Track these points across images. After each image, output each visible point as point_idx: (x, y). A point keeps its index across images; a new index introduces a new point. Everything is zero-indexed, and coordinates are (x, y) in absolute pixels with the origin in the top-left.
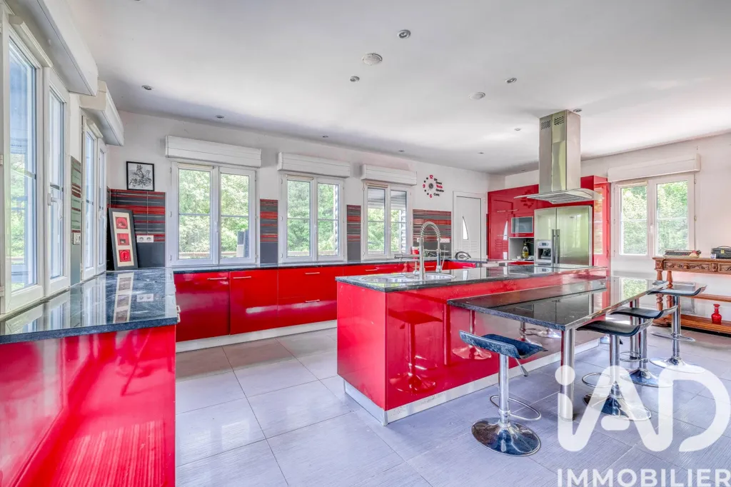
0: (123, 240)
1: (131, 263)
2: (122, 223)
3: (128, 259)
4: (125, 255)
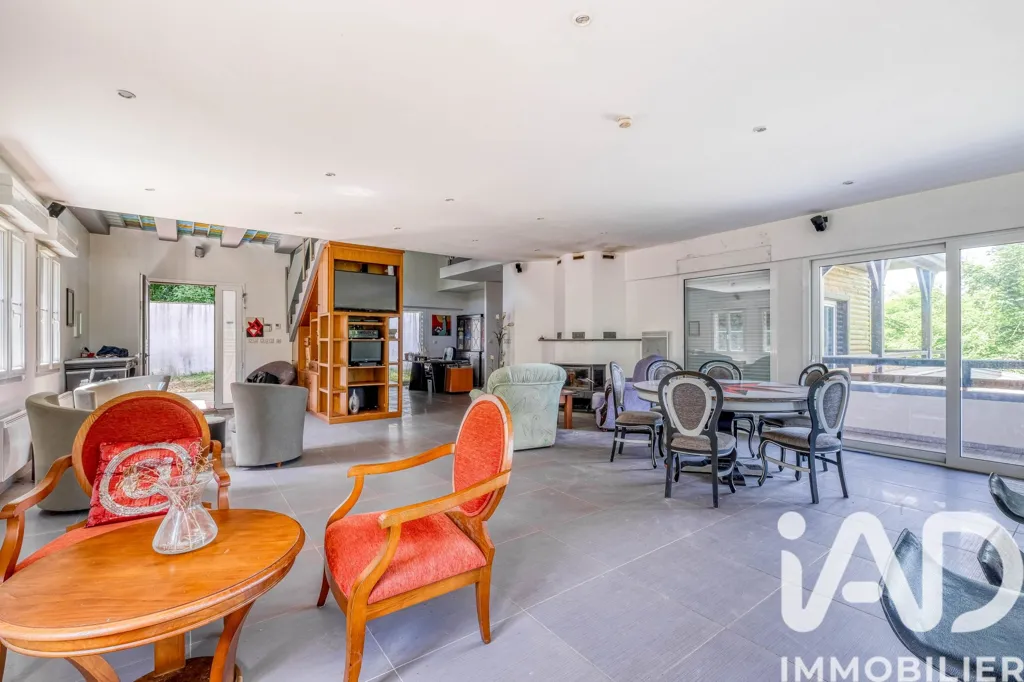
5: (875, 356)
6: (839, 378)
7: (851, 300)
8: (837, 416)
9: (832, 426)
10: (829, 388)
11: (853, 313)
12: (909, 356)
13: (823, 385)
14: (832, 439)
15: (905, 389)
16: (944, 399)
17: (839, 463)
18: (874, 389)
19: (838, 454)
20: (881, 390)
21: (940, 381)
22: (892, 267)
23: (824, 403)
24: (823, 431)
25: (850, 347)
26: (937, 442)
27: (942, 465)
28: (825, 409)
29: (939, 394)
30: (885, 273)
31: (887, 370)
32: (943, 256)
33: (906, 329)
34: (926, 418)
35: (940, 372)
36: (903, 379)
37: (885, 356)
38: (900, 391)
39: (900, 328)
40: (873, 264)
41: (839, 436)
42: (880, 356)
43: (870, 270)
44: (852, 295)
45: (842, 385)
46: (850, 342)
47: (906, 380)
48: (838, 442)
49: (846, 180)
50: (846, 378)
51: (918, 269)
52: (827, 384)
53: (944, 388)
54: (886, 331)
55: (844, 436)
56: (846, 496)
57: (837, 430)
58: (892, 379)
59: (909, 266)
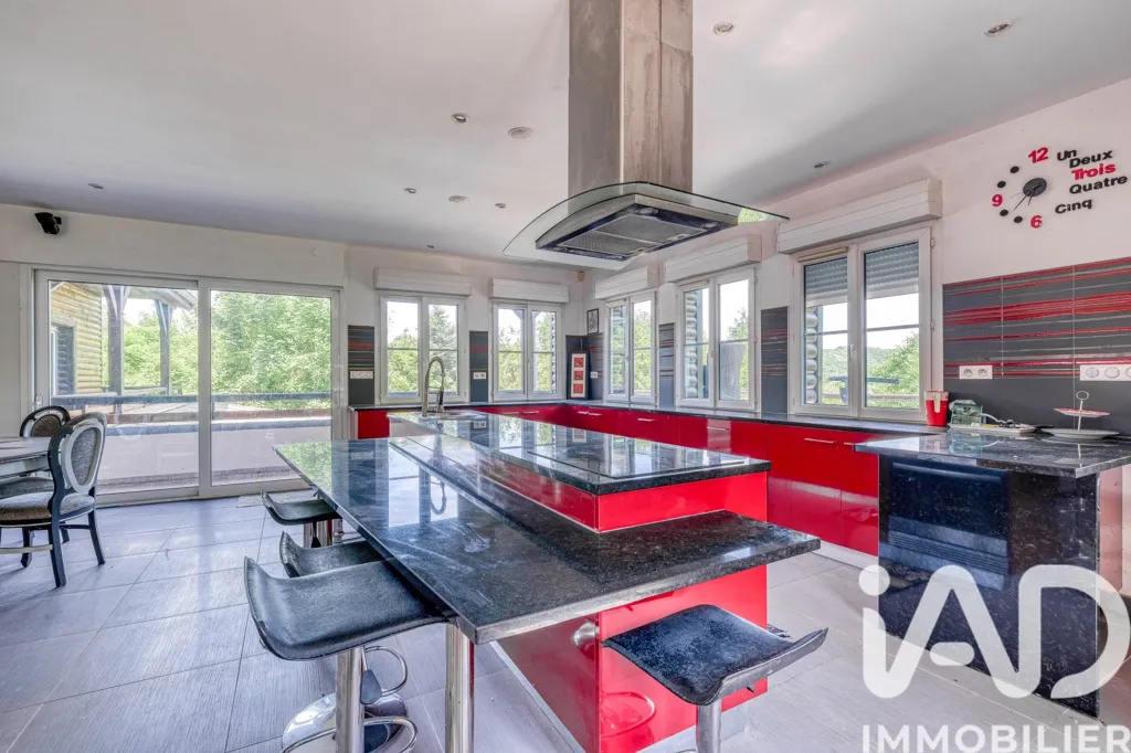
0: (578, 376)
1: (583, 395)
2: (579, 362)
3: (581, 392)
4: (578, 388)
5: (114, 394)
6: (93, 422)
7: (79, 327)
8: (90, 468)
9: (82, 483)
10: (80, 436)
11: (82, 343)
12: (146, 392)
13: (71, 432)
14: (83, 499)
15: (155, 428)
16: (197, 433)
17: (92, 526)
18: (121, 431)
19: (91, 516)
20: (129, 432)
21: (192, 416)
22: (131, 296)
23: (72, 456)
24: (72, 490)
25: (78, 385)
26: (191, 477)
27: (195, 499)
28: (73, 462)
29: (193, 429)
30: (125, 301)
31: (127, 409)
32: (195, 293)
33: (143, 364)
34: (176, 456)
35: (194, 408)
36: (152, 418)
37: (125, 393)
38: (149, 431)
39: (136, 363)
40: (110, 287)
41: (92, 493)
42: (119, 393)
43: (107, 293)
44: (79, 321)
45: (96, 430)
46: (77, 378)
47: (155, 418)
48: (91, 500)
49: (96, 183)
50: (101, 421)
51: (157, 301)
52: (77, 431)
53: (196, 423)
54: (125, 365)
55: (97, 492)
56: (101, 561)
57: (89, 486)
58: (139, 418)
59: (149, 296)
